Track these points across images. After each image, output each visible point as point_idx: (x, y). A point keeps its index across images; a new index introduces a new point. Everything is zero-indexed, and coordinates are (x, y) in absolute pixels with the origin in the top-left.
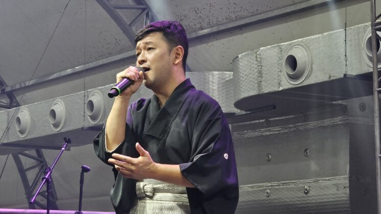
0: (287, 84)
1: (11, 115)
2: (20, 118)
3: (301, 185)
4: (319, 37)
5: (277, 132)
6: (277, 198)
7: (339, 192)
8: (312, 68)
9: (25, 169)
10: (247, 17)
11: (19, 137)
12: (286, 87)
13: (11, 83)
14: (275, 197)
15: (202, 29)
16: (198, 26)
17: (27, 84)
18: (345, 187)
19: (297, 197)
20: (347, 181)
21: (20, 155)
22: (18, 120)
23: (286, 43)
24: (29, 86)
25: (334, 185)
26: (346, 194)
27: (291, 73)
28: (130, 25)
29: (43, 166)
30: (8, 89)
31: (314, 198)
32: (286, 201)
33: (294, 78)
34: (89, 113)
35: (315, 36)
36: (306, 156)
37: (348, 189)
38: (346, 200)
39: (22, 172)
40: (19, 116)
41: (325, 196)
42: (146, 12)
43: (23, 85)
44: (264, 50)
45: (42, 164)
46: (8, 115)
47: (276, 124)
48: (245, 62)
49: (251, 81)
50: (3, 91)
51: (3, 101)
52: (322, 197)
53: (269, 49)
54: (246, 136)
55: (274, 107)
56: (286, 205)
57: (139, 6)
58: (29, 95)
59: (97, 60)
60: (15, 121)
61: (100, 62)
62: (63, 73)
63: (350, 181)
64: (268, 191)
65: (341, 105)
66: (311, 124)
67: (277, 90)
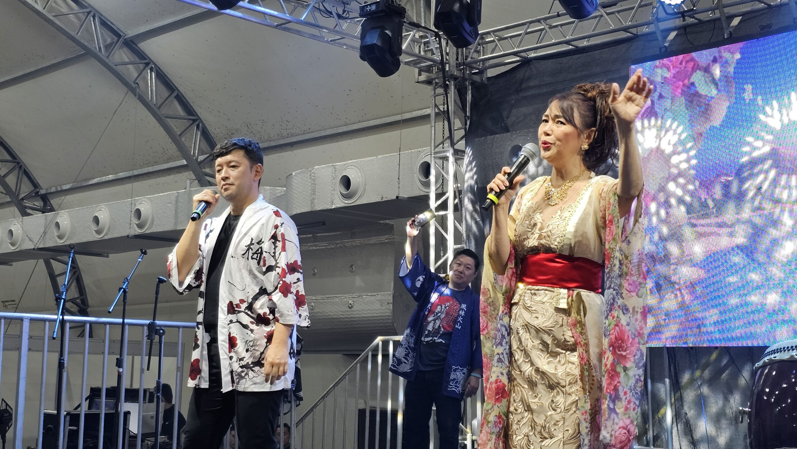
0: (340, 203)
1: (49, 219)
2: (60, 223)
3: (345, 300)
4: (373, 160)
5: (323, 247)
6: (321, 311)
7: (383, 308)
8: (365, 189)
9: (56, 274)
10: (299, 135)
11: (56, 242)
12: (339, 206)
13: (45, 188)
14: (319, 310)
17: (65, 187)
18: (388, 303)
19: (341, 311)
20: (391, 298)
21: (51, 260)
22: (57, 224)
23: (340, 164)
24: (66, 190)
25: (378, 300)
26: (389, 309)
27: (344, 192)
28: (180, 135)
29: (75, 273)
30: (42, 192)
31: (357, 312)
32: (330, 315)
33: (347, 197)
34: (135, 221)
35: (369, 158)
36: (352, 272)
37: (391, 305)
38: (389, 316)
39: (53, 277)
40: (58, 221)
41: (369, 312)
42: (197, 123)
43: (59, 189)
44: (319, 168)
45: (75, 270)
46: (46, 219)
47: (322, 239)
48: (300, 180)
49: (304, 198)
50: (37, 193)
51: (35, 203)
52: (366, 312)
53: (323, 168)
55: (324, 224)
56: (330, 318)
57: (190, 117)
59: (141, 167)
60: (53, 225)
61: (145, 170)
62: (104, 179)
63: (394, 297)
64: (313, 304)
65: (388, 224)
66: (357, 241)
67: (330, 208)
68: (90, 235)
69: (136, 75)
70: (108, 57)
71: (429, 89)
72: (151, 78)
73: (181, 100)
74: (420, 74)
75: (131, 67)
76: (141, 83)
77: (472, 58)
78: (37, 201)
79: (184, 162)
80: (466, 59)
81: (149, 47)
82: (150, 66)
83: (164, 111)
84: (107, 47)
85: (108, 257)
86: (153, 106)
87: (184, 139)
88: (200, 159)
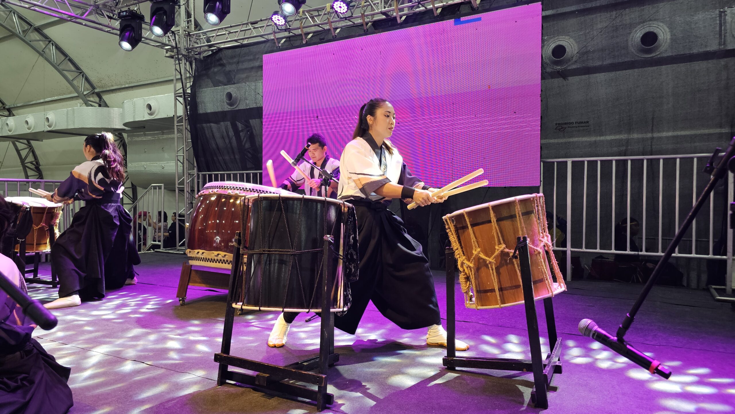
0: (147, 117)
2: (9, 123)
4: (163, 96)
5: (151, 139)
6: (149, 170)
8: (159, 111)
9: (20, 149)
11: (8, 133)
12: (146, 119)
13: (8, 105)
15: (113, 86)
16: (110, 84)
17: (18, 105)
19: (159, 170)
21: (16, 142)
22: (7, 124)
23: (146, 98)
24: (19, 107)
27: (149, 112)
28: (72, 80)
29: (31, 149)
30: (7, 107)
32: (153, 172)
33: (151, 114)
34: (47, 124)
35: (161, 95)
36: (163, 151)
39: (18, 151)
41: (172, 170)
42: (82, 74)
43: (15, 106)
44: (136, 100)
45: (30, 147)
46: (2, 121)
47: (148, 135)
48: (127, 104)
49: (130, 114)
50: (4, 107)
51: (4, 113)
52: (170, 170)
53: (139, 100)
54: (134, 140)
55: (144, 128)
57: (78, 71)
58: (19, 111)
60: (5, 124)
62: (38, 101)
66: (165, 136)
67: (142, 120)
68: (24, 130)
69: (44, 46)
70: (25, 37)
71: (172, 60)
72: (53, 49)
73: (71, 60)
74: (167, 53)
75: (41, 42)
76: (47, 50)
77: (192, 46)
78: (5, 112)
79: (76, 95)
80: (190, 46)
81: (48, 31)
82: (51, 43)
83: (61, 67)
84: (24, 31)
85: (42, 141)
86: (55, 64)
87: (75, 82)
88: (85, 93)
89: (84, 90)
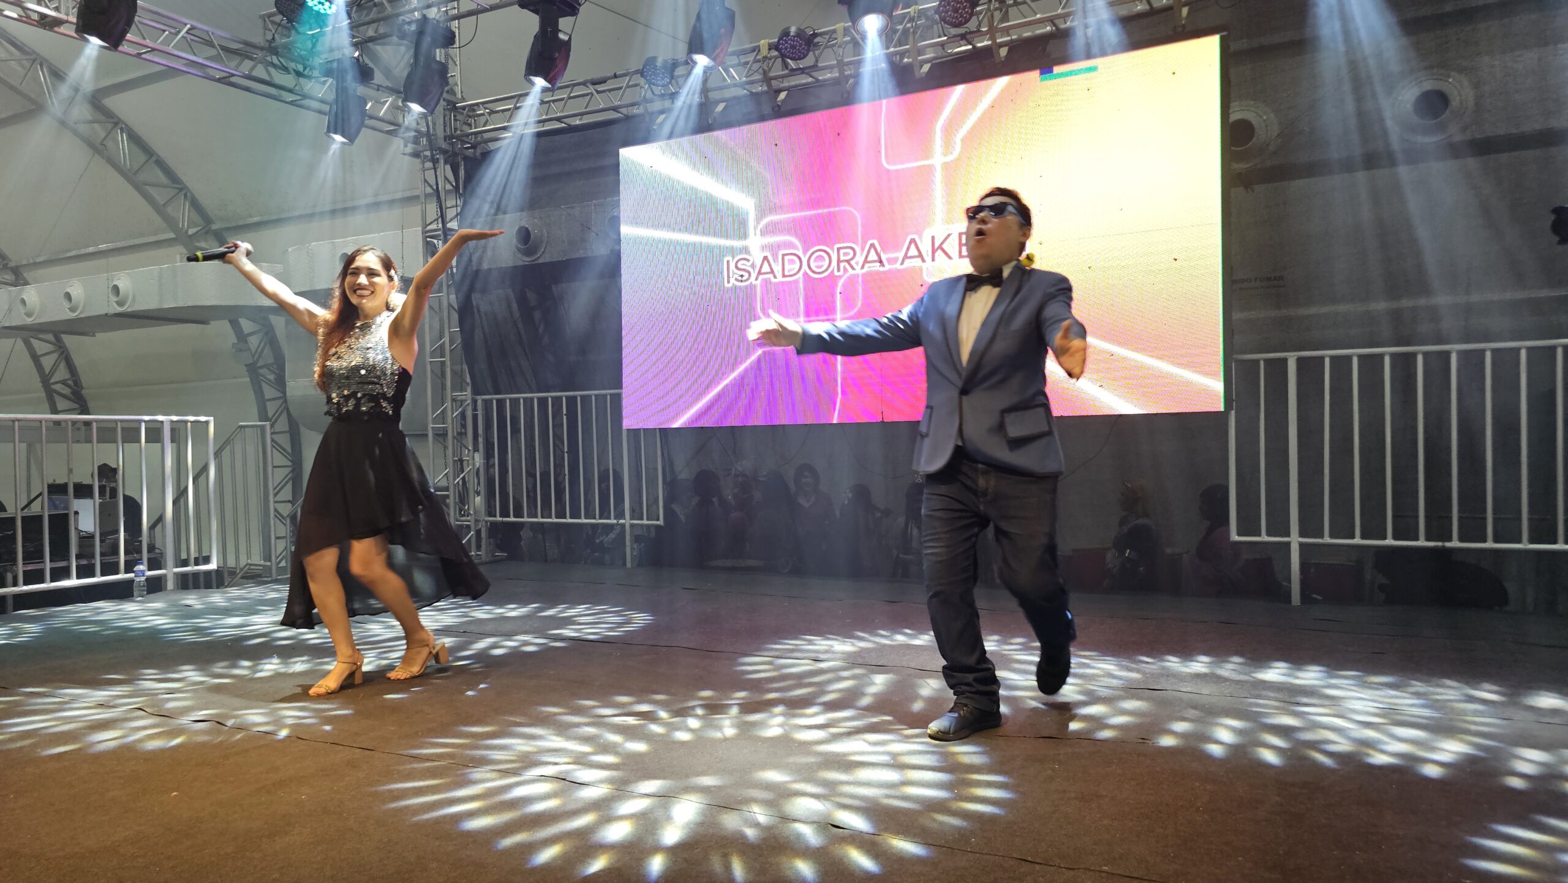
2: (26, 299)
9: (39, 353)
11: (25, 320)
13: (15, 258)
15: (250, 217)
16: (246, 213)
17: (38, 260)
21: (32, 339)
22: (23, 302)
23: (340, 240)
24: (40, 263)
28: (164, 205)
29: (62, 353)
30: (12, 264)
34: (114, 299)
35: (371, 235)
39: (35, 357)
40: (24, 297)
42: (183, 192)
44: (316, 245)
45: (62, 350)
46: (11, 294)
48: (296, 256)
49: (303, 276)
50: (6, 265)
51: (6, 277)
53: (321, 244)
57: (175, 186)
58: (41, 272)
60: (18, 302)
61: (131, 242)
62: (83, 251)
68: (61, 313)
70: (64, 114)
72: (122, 140)
73: (161, 164)
75: (98, 126)
78: (9, 275)
80: (455, 132)
81: (113, 104)
82: (119, 126)
83: (139, 178)
84: (62, 103)
85: (94, 336)
86: (128, 171)
87: (169, 209)
88: (191, 232)
89: (188, 227)
